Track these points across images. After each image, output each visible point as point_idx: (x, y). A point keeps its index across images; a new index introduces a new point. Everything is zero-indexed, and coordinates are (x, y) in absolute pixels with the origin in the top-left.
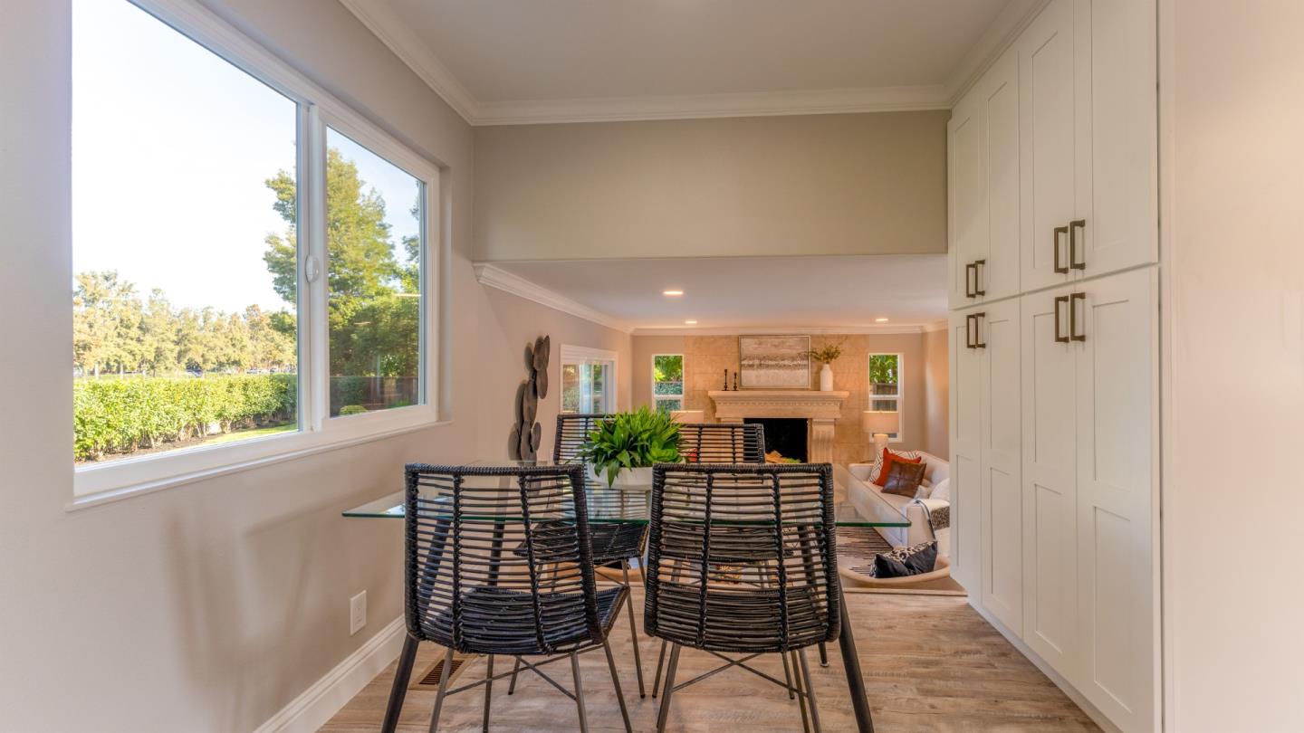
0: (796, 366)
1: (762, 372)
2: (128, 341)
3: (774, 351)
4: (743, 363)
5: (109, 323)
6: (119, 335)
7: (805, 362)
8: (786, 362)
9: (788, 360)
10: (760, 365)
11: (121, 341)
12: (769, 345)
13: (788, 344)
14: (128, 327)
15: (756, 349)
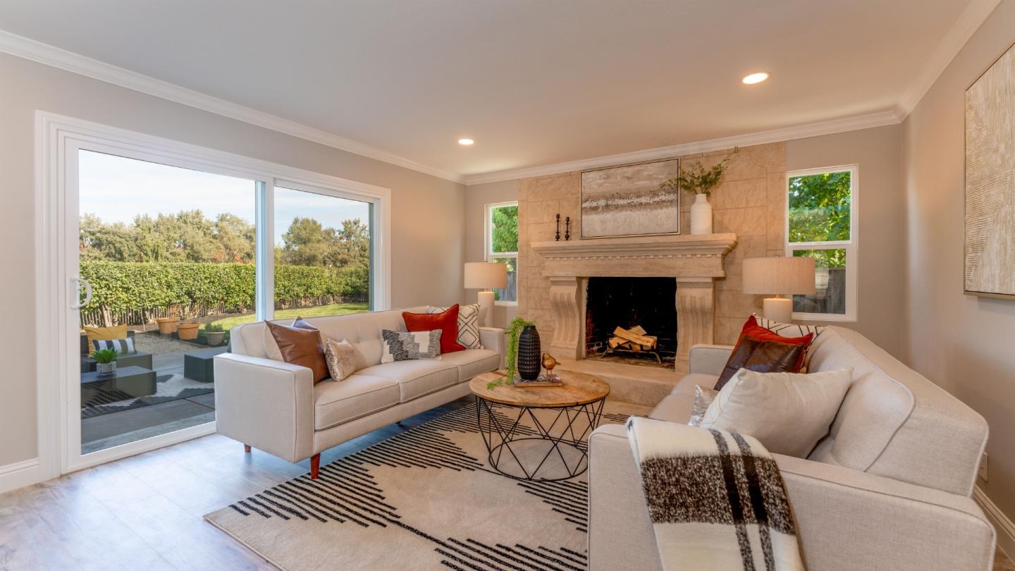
0: (657, 203)
1: (609, 216)
2: (365, 259)
3: (626, 185)
4: (584, 205)
5: (357, 249)
6: (361, 256)
7: (672, 197)
8: (643, 200)
9: (645, 195)
10: (607, 206)
11: (361, 259)
12: (619, 178)
13: (645, 173)
14: (365, 251)
15: (601, 185)
